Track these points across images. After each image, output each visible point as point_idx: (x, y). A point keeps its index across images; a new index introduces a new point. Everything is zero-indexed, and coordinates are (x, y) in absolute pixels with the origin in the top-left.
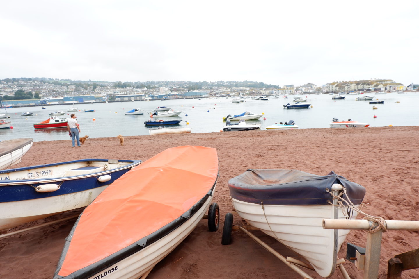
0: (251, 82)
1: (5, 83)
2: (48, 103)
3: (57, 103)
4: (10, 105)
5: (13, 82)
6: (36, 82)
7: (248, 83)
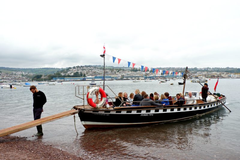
0: (232, 68)
1: (77, 68)
2: (86, 80)
3: (91, 79)
4: (68, 80)
5: (80, 68)
6: (91, 68)
7: (229, 69)
